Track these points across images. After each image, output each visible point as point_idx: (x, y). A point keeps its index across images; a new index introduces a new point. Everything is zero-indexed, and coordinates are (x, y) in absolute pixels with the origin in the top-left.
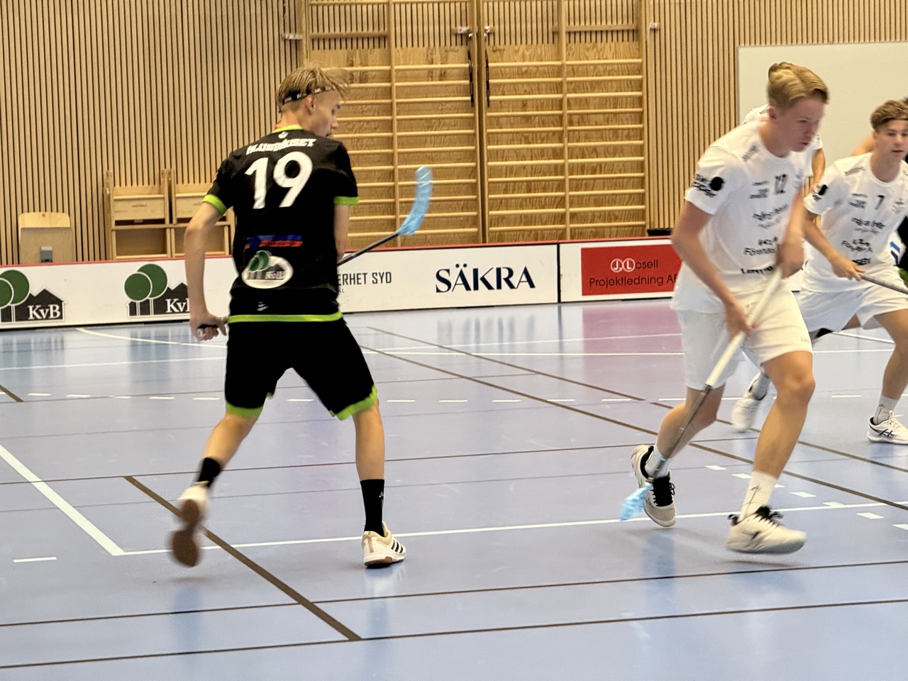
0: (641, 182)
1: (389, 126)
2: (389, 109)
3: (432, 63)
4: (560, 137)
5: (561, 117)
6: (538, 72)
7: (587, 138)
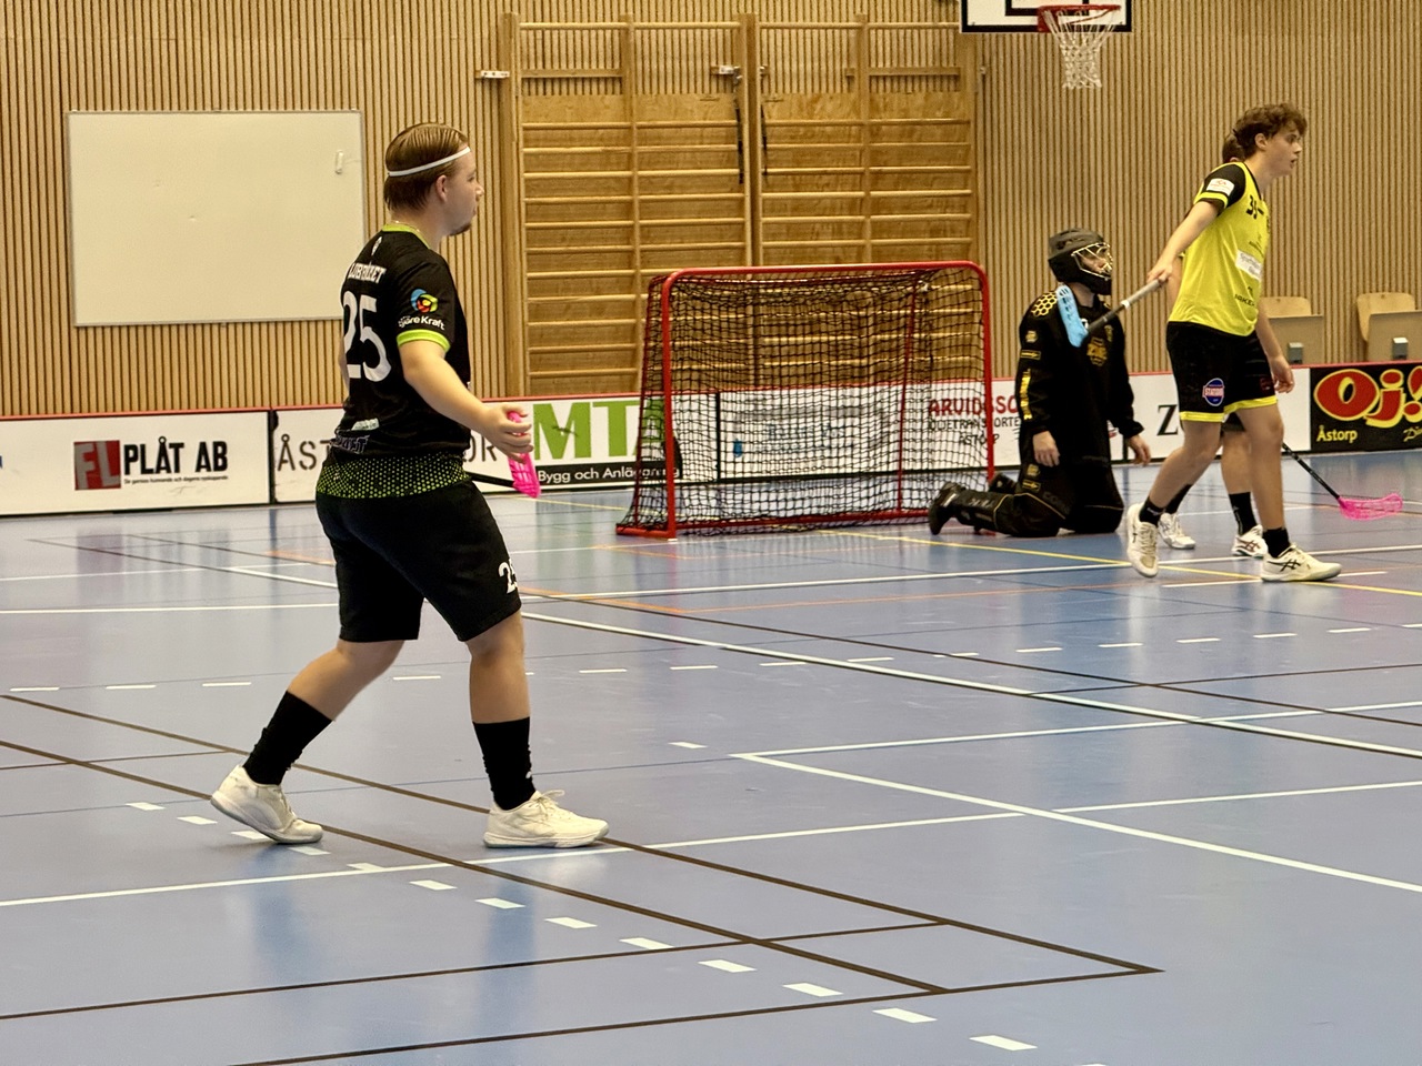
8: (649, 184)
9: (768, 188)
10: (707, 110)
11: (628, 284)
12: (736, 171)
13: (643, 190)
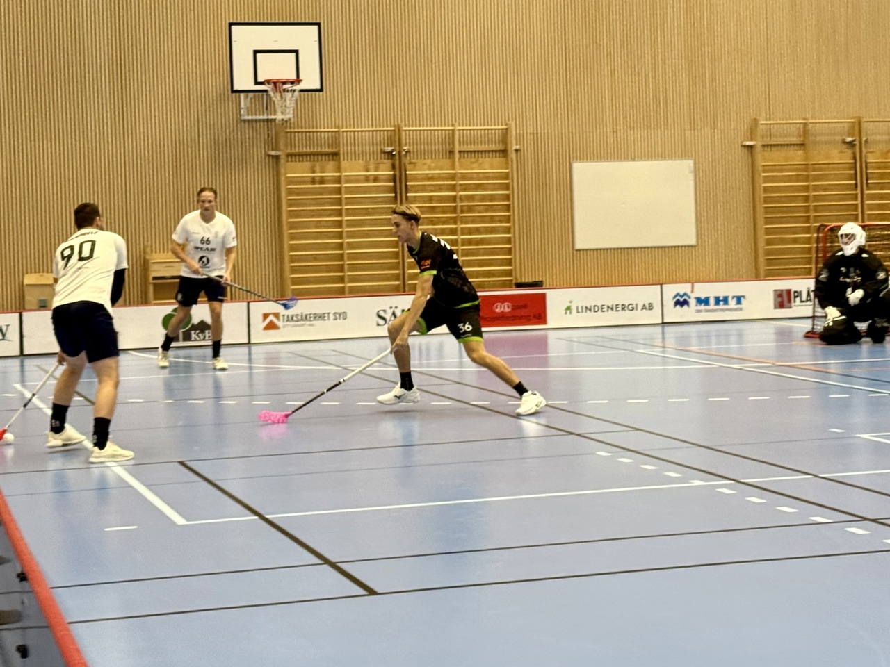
0: (509, 251)
1: (339, 213)
2: (339, 202)
3: (367, 170)
4: (454, 220)
5: (455, 207)
6: (439, 177)
7: (473, 222)
8: (816, 188)
9: (868, 189)
10: (842, 156)
11: (807, 230)
12: (853, 182)
13: (814, 190)
